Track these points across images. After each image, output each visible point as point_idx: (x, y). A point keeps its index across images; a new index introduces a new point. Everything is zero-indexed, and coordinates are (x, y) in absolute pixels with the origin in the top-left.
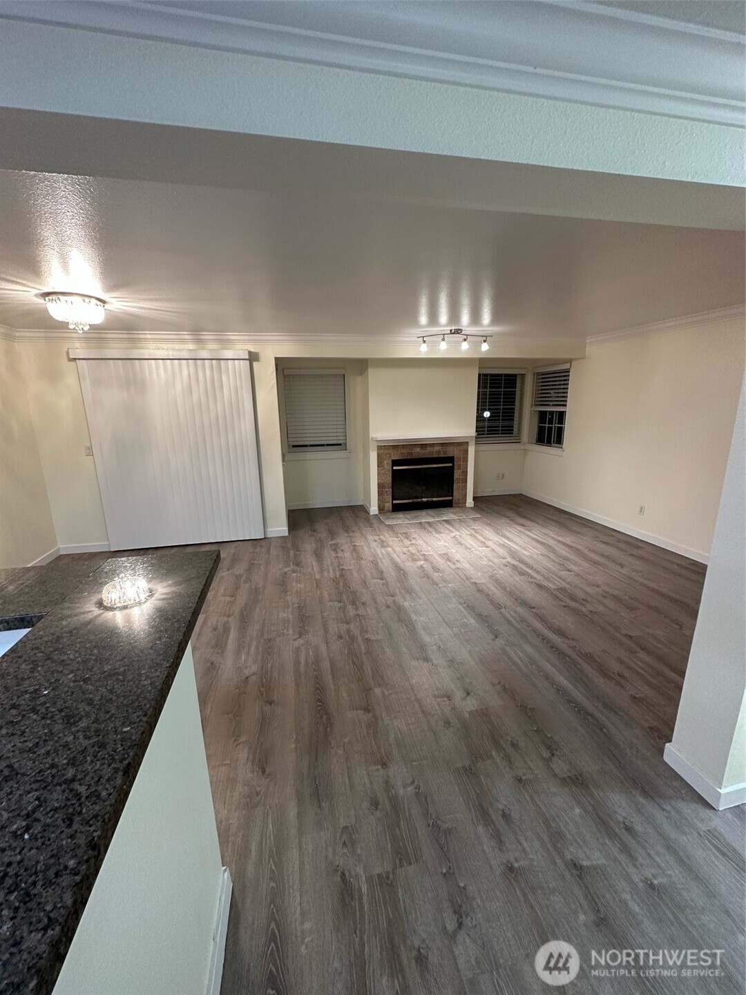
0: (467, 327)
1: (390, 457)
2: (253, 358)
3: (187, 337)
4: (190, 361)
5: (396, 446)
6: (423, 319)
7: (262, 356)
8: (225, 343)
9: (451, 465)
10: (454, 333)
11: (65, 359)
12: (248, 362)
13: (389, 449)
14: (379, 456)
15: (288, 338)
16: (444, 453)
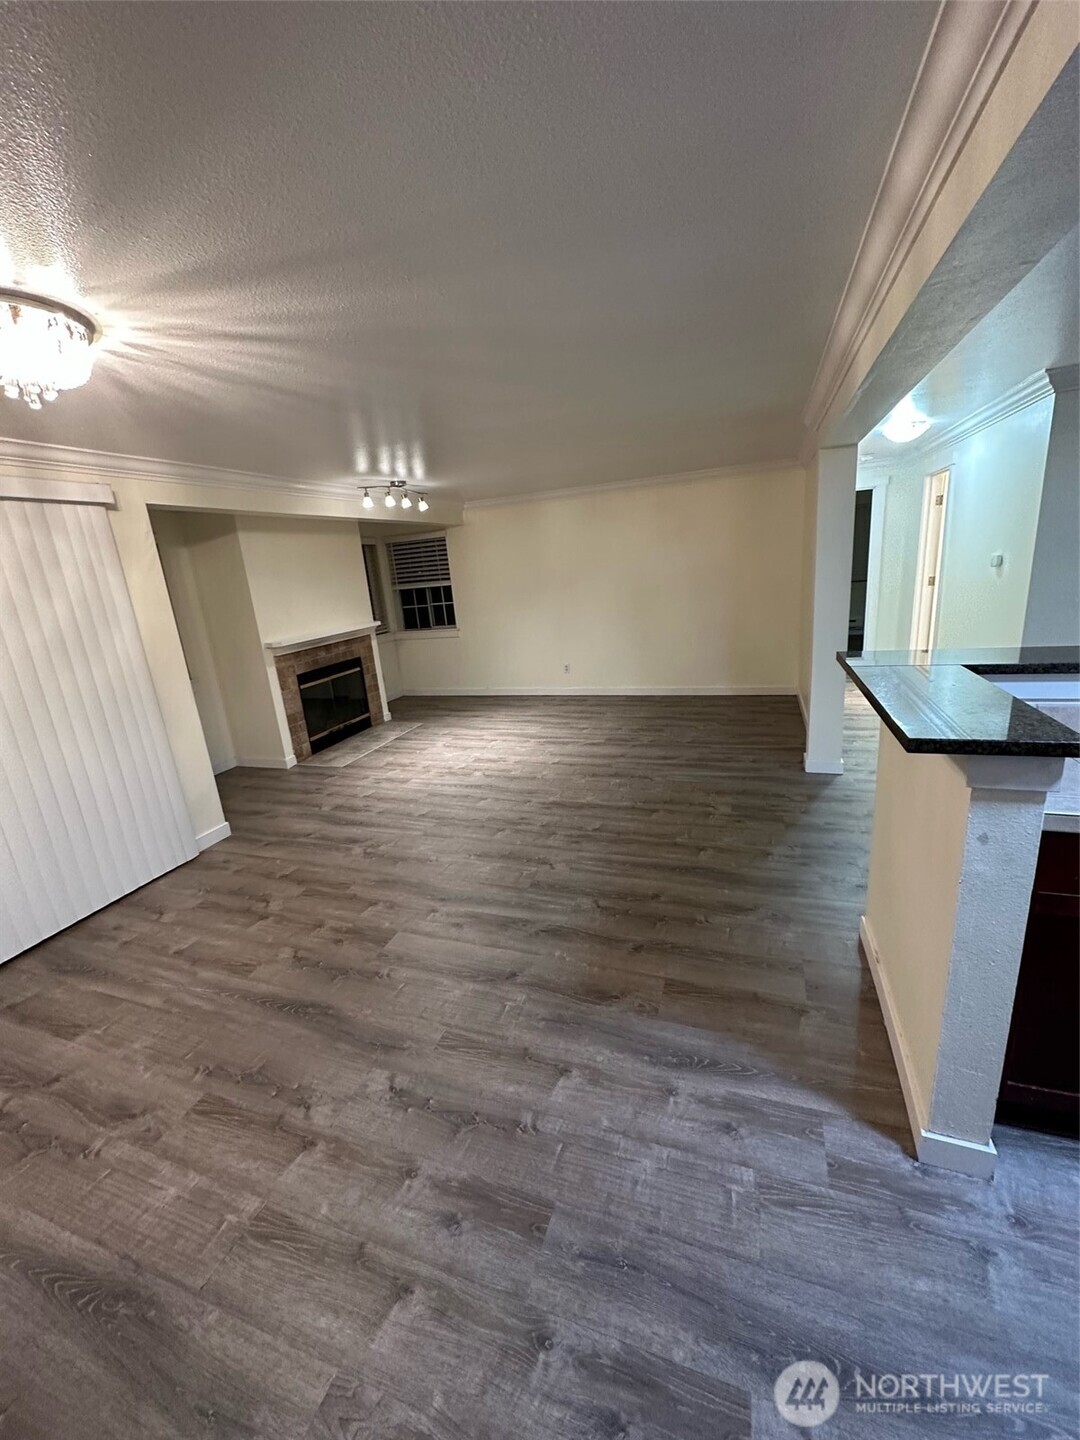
1: (294, 671)
5: (299, 653)
7: (121, 500)
9: (360, 668)
10: (397, 486)
12: (104, 510)
13: (290, 659)
14: (279, 672)
15: (165, 468)
16: (350, 653)
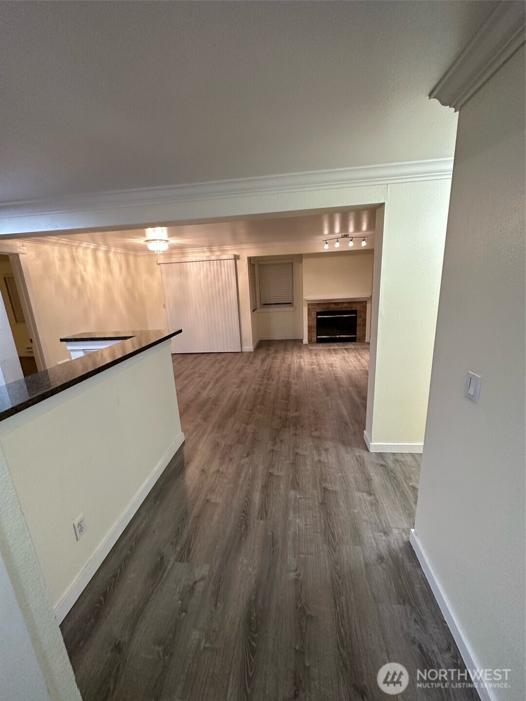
0: (353, 232)
1: (315, 310)
2: (236, 258)
3: (206, 250)
4: (207, 262)
5: (319, 304)
6: (326, 232)
7: (241, 257)
8: (223, 251)
9: (355, 315)
10: (344, 237)
11: (156, 264)
12: (234, 260)
13: (315, 305)
14: (309, 309)
15: (253, 246)
16: (350, 308)
